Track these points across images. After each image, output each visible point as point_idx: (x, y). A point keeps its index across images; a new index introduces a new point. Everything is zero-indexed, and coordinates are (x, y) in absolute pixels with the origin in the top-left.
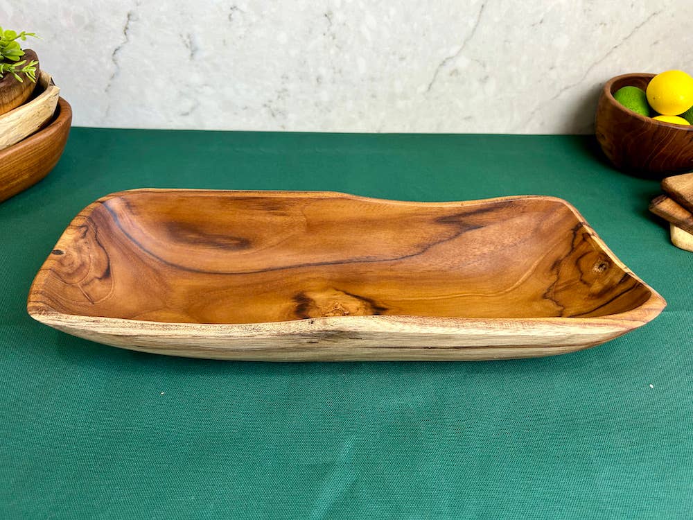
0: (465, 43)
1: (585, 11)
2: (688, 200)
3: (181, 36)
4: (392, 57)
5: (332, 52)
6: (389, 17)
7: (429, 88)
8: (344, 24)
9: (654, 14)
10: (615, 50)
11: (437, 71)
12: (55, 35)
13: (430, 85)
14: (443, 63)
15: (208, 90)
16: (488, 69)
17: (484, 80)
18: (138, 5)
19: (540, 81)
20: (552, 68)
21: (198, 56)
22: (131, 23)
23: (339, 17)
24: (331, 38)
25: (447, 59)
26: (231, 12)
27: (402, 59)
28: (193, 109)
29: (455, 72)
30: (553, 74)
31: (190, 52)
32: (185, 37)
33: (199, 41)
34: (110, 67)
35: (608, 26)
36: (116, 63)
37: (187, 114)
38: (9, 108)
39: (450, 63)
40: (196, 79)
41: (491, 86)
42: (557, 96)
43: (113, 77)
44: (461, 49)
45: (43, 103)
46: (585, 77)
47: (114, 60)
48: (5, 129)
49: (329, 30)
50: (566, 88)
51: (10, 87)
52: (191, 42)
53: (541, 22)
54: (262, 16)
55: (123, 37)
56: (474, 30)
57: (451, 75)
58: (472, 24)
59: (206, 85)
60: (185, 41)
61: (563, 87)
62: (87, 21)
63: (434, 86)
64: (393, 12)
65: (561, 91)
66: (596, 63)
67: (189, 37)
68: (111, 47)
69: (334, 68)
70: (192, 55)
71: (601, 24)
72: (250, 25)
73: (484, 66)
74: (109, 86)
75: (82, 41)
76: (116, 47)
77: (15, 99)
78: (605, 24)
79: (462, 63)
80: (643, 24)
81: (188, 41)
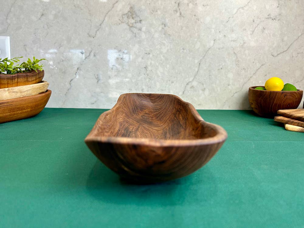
0: (195, 76)
1: (236, 65)
2: (289, 114)
3: (95, 75)
4: (169, 82)
5: (147, 80)
6: (167, 68)
7: (183, 93)
8: (151, 71)
9: (262, 65)
10: (251, 78)
11: (186, 87)
12: (52, 75)
13: (184, 92)
14: (188, 84)
15: (102, 94)
16: (205, 86)
17: (204, 90)
18: (81, 65)
19: (225, 90)
20: (229, 85)
21: (100, 82)
22: (78, 71)
23: (149, 68)
24: (147, 75)
25: (189, 82)
26: (113, 67)
27: (172, 82)
28: (96, 102)
29: (192, 87)
30: (230, 87)
31: (97, 80)
32: (96, 76)
33: (101, 77)
34: (68, 86)
35: (246, 70)
36: (70, 85)
37: (94, 103)
38: (30, 83)
39: (190, 84)
40: (98, 90)
41: (207, 92)
42: (233, 95)
43: (68, 90)
44: (194, 78)
45: (42, 85)
46: (242, 89)
47: (70, 84)
48: (27, 89)
49: (146, 73)
50: (236, 92)
51: (33, 76)
52: (98, 77)
53: (221, 69)
54: (123, 68)
55: (75, 75)
56: (198, 72)
57: (191, 88)
58: (196, 70)
59: (102, 92)
60: (96, 77)
61: (235, 92)
62: (63, 71)
63: (185, 92)
64: (168, 66)
65: (234, 94)
66: (245, 83)
67: (97, 75)
68: (70, 79)
69: (148, 86)
70: (98, 82)
71: (243, 69)
72: (119, 71)
73: (203, 85)
74: (67, 93)
75: (60, 77)
76: (72, 79)
77: (33, 80)
78: (245, 69)
79: (195, 84)
80: (259, 69)
81: (97, 76)
